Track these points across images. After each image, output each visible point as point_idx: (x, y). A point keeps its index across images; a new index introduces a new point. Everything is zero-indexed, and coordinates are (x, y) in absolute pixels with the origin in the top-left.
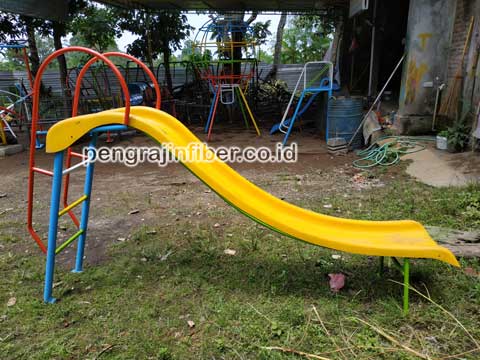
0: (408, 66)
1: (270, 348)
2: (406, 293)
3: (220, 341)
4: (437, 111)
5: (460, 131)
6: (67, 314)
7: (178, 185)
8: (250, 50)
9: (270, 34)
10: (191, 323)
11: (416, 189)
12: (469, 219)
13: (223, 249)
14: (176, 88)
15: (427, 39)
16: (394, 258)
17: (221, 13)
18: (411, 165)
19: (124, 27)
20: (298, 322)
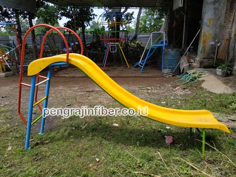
0: (202, 34)
1: (136, 172)
4: (217, 56)
5: (228, 66)
6: (37, 155)
7: (90, 92)
8: (124, 26)
9: (134, 18)
12: (233, 109)
13: (112, 123)
14: (88, 44)
15: (212, 21)
17: (110, 8)
18: (204, 83)
19: (63, 14)
20: (150, 159)
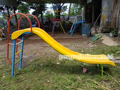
0: (102, 16)
1: (68, 87)
2: (102, 73)
3: (56, 86)
4: (110, 27)
5: (116, 32)
6: (18, 80)
7: (45, 47)
8: (62, 13)
9: (67, 9)
10: (48, 81)
11: (105, 47)
12: (118, 54)
13: (56, 62)
14: (45, 23)
15: (107, 9)
16: (99, 64)
17: (55, 3)
18: (103, 40)
19: (31, 8)
20: (75, 81)
